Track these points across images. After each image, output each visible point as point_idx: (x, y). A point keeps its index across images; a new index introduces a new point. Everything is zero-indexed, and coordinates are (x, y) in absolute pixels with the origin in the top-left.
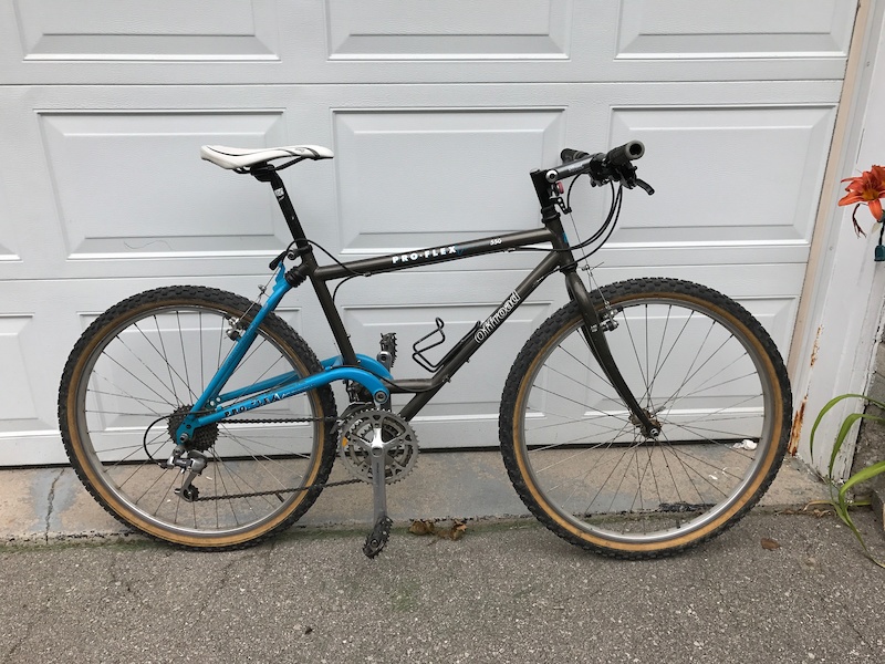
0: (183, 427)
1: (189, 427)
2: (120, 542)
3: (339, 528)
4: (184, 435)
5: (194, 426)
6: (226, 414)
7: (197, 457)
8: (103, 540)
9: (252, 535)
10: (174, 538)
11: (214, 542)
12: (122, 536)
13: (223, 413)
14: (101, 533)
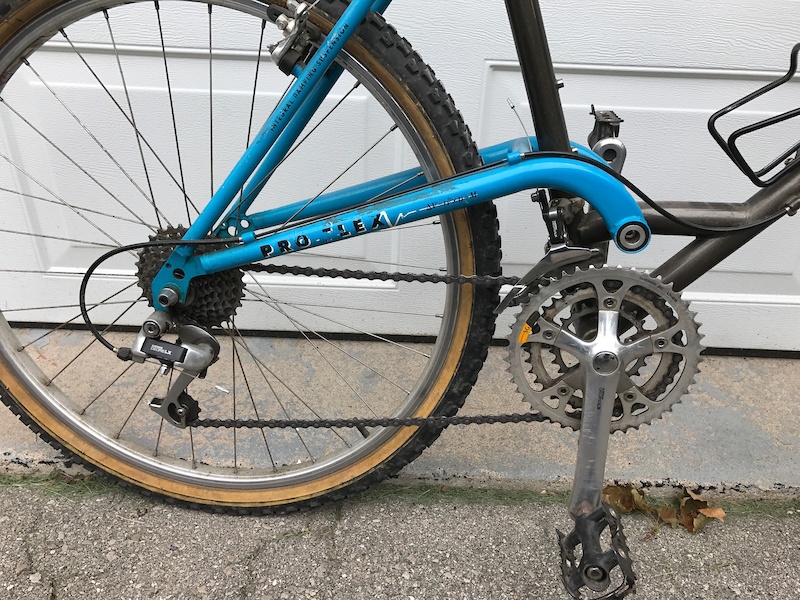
0: (165, 274)
1: (179, 274)
2: (57, 477)
3: (460, 483)
4: (168, 292)
5: (191, 272)
6: (265, 251)
7: (196, 341)
8: (26, 471)
9: (302, 493)
10: (152, 483)
11: (229, 498)
12: (61, 466)
13: (255, 248)
14: (23, 457)
